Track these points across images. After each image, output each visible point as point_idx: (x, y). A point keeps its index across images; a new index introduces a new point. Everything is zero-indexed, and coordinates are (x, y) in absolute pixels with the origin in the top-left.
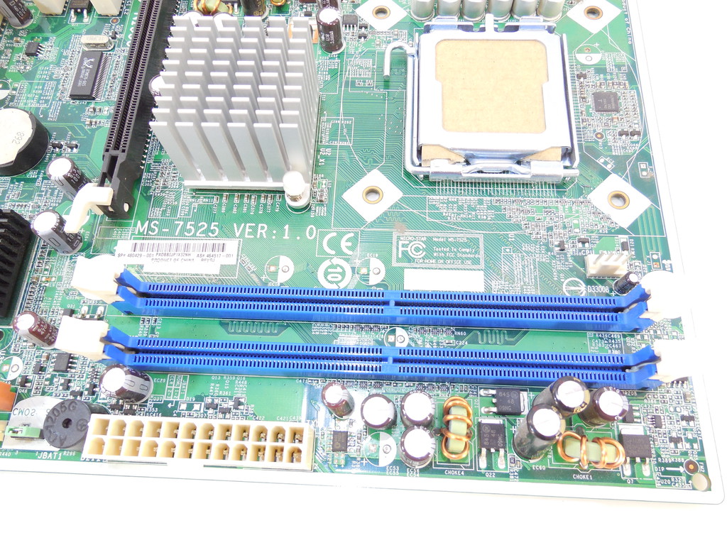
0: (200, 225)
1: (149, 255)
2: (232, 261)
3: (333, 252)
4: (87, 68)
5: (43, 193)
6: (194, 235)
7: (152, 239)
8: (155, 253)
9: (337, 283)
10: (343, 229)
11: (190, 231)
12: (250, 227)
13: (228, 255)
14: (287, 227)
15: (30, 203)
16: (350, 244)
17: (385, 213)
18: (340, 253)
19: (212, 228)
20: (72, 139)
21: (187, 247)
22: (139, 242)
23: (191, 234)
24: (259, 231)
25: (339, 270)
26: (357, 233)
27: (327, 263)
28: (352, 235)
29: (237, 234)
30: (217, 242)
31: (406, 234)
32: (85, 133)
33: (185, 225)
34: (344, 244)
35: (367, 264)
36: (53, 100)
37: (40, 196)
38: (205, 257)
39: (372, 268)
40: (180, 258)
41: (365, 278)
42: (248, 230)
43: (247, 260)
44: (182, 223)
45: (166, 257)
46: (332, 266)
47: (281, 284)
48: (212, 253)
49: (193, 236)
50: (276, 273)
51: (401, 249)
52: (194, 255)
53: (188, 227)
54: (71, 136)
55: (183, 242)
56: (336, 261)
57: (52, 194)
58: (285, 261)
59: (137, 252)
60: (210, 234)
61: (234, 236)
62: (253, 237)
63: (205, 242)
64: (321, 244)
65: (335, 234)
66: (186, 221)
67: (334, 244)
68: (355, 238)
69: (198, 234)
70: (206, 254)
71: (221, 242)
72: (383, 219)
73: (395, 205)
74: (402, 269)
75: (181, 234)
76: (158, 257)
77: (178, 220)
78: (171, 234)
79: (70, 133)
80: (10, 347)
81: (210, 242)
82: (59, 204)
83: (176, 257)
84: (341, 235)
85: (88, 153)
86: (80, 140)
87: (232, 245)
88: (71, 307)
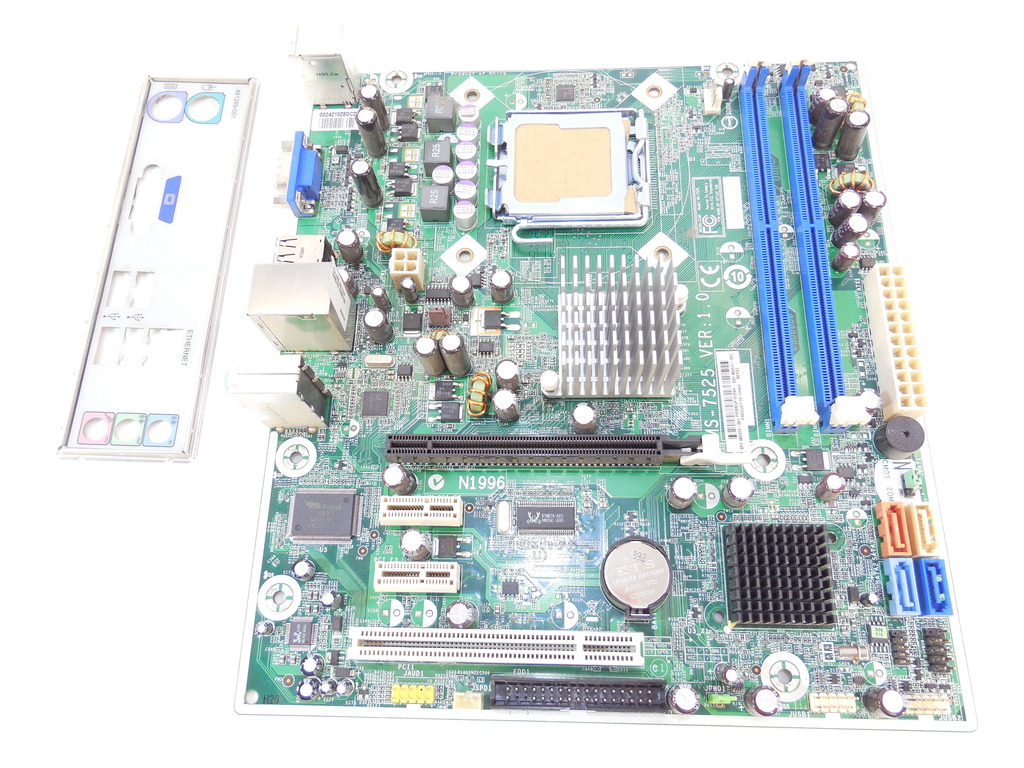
0: (704, 386)
1: (739, 423)
2: (736, 355)
3: (719, 279)
4: (540, 518)
6: (715, 388)
7: (723, 425)
8: (736, 418)
9: (745, 275)
10: (697, 273)
11: (711, 393)
12: (702, 344)
13: (731, 358)
14: (699, 316)
16: (710, 268)
17: (679, 244)
18: (719, 274)
19: (706, 374)
21: (727, 393)
22: (727, 434)
23: (714, 391)
24: (705, 336)
25: (734, 274)
26: (700, 264)
27: (729, 283)
28: (701, 267)
29: (710, 353)
30: (719, 369)
31: (696, 229)
32: (615, 508)
33: (706, 398)
34: (710, 272)
35: (726, 255)
37: (688, 536)
38: (735, 376)
39: (728, 251)
40: (738, 396)
41: (738, 255)
42: (705, 346)
43: (733, 343)
44: (704, 401)
45: (739, 408)
46: (731, 279)
47: (752, 315)
48: (731, 371)
49: (716, 390)
50: (742, 320)
51: (710, 232)
52: (734, 386)
53: (708, 394)
54: (619, 521)
55: (723, 397)
56: (726, 276)
57: (685, 525)
58: (731, 314)
59: (737, 433)
60: (712, 376)
61: (713, 356)
62: (711, 341)
63: (720, 379)
64: (712, 289)
65: (702, 280)
66: (702, 398)
67: (711, 279)
68: (704, 264)
69: (714, 386)
70: (731, 376)
71: (719, 365)
72: (685, 244)
73: (671, 236)
74: (727, 230)
75: (715, 399)
76: (740, 415)
77: (701, 403)
78: (715, 408)
79: (615, 523)
80: (839, 524)
81: (720, 374)
82: (695, 515)
83: (737, 400)
84: (702, 275)
85: (637, 500)
86: (623, 511)
87: (721, 356)
88: (795, 480)
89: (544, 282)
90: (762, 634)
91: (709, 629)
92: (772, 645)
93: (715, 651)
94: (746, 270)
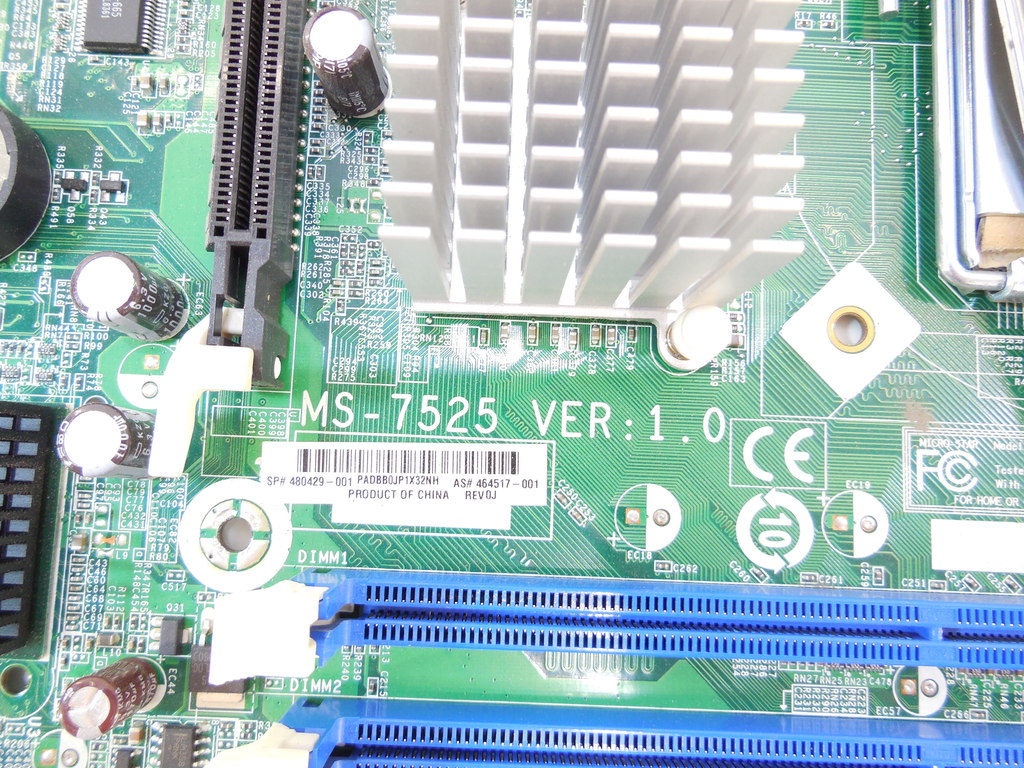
0: (451, 403)
1: (340, 482)
2: (537, 498)
3: (768, 477)
5: (61, 315)
6: (441, 430)
7: (336, 439)
8: (354, 475)
9: (782, 552)
10: (787, 419)
11: (429, 419)
12: (572, 410)
13: (527, 484)
14: (656, 411)
15: (32, 340)
16: (805, 456)
17: (883, 377)
18: (784, 479)
19: (482, 411)
20: (108, 165)
21: (427, 462)
22: (314, 447)
23: (433, 427)
24: (593, 421)
25: (784, 520)
26: (818, 429)
27: (753, 505)
28: (808, 433)
29: (543, 429)
30: (497, 448)
31: (932, 431)
32: (141, 150)
33: (415, 405)
34: (792, 457)
35: (845, 507)
36: (43, 52)
37: (55, 321)
38: (474, 488)
39: (858, 513)
40: (415, 488)
41: (845, 541)
42: (566, 418)
43: (573, 494)
44: (408, 398)
45: (381, 487)
46: (769, 512)
47: (656, 556)
48: (489, 477)
49: (438, 431)
50: (640, 528)
51: (922, 469)
52: (446, 482)
53: (425, 409)
54: (105, 157)
55: (416, 448)
56: (777, 498)
58: (659, 497)
59: (312, 473)
60: (478, 427)
61: (536, 435)
62: (578, 435)
63: (470, 447)
64: (739, 455)
65: (768, 431)
66: (417, 393)
67: (769, 455)
68: (817, 440)
69: (449, 428)
70: (475, 478)
71: (508, 448)
72: (876, 396)
73: (904, 359)
74: (927, 518)
75: (411, 426)
76: (362, 486)
77: (401, 389)
78: (387, 425)
79: (100, 147)
80: (49, 707)
81: (481, 449)
82: (106, 344)
83: (404, 486)
84: (784, 432)
85: (155, 206)
86: (129, 170)
87: (534, 458)
88: (176, 610)
94: (796, 557)
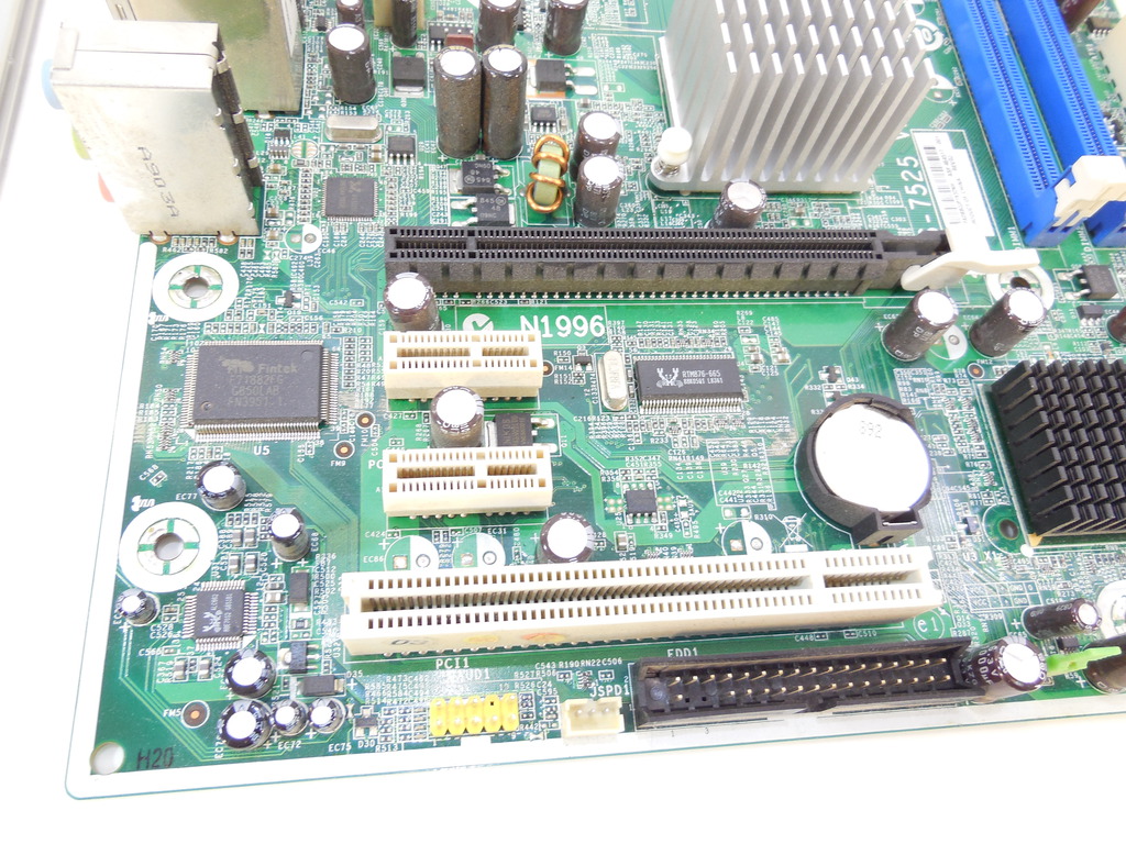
0: (907, 179)
2: (944, 137)
4: (680, 378)
5: (925, 399)
6: (923, 183)
9: (933, 33)
11: (920, 190)
13: (939, 142)
15: (946, 415)
19: (906, 164)
20: (818, 381)
21: (944, 190)
23: (922, 187)
29: (905, 135)
30: (924, 156)
32: (801, 362)
33: (913, 196)
36: (746, 434)
37: (930, 402)
38: (950, 166)
40: (961, 195)
43: (936, 122)
44: (911, 201)
45: (966, 211)
47: (954, 85)
48: (942, 160)
49: (925, 185)
50: (942, 91)
52: (951, 180)
53: (915, 192)
54: (812, 383)
55: (938, 196)
57: (922, 385)
60: (915, 166)
61: (910, 139)
63: (928, 170)
66: (906, 197)
69: (921, 180)
70: (944, 167)
71: (923, 152)
75: (927, 198)
77: (907, 204)
78: (930, 211)
79: (806, 387)
81: (928, 165)
82: (934, 369)
83: (961, 200)
85: (836, 349)
86: (816, 368)
87: (922, 139)
88: (1074, 315)
89: (627, 29)
90: (1083, 554)
91: (998, 551)
92: (1104, 570)
93: (1017, 588)
94: (934, 28)
